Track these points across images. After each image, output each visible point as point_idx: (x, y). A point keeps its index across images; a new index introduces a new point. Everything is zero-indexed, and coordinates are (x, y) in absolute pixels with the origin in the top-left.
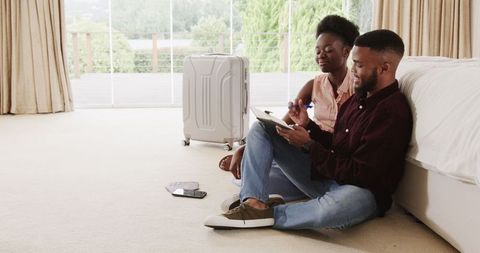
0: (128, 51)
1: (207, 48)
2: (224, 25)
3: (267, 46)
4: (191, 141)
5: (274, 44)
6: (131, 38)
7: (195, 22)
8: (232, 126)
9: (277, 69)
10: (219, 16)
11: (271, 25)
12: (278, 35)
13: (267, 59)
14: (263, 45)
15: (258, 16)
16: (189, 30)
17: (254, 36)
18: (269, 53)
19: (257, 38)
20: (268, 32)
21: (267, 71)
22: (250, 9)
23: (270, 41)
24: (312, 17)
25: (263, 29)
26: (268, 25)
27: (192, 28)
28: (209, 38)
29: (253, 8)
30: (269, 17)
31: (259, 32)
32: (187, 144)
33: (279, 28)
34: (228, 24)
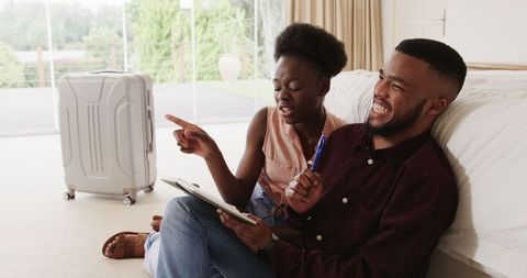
0: (17, 63)
1: (99, 59)
2: (116, 36)
3: (160, 56)
4: (76, 193)
5: (168, 54)
6: (22, 50)
7: (87, 33)
8: (133, 172)
9: (172, 79)
10: (111, 26)
11: (164, 35)
12: (172, 46)
13: (162, 69)
14: (157, 56)
15: (151, 26)
16: (81, 41)
17: (148, 46)
18: (164, 63)
19: (150, 49)
20: (162, 43)
21: (162, 81)
22: (142, 20)
23: (164, 51)
24: (205, 27)
25: (155, 39)
26: (161, 36)
27: (84, 38)
28: (101, 49)
29: (144, 18)
30: (162, 27)
31: (153, 42)
32: (71, 197)
33: (173, 38)
34: (121, 35)
